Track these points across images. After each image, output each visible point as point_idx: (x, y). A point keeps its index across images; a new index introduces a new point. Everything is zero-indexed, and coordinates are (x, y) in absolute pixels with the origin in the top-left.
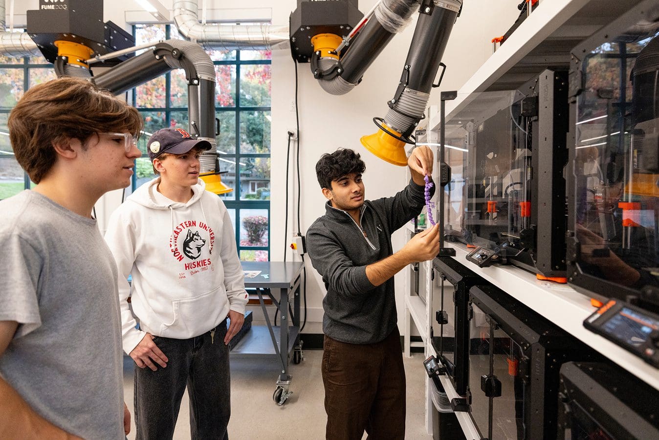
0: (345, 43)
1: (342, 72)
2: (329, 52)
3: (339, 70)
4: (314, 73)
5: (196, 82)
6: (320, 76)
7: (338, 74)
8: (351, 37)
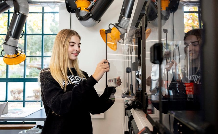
0: (92, 4)
1: (92, 15)
2: (85, 8)
3: (91, 15)
4: (77, 17)
5: (17, 13)
6: (81, 19)
7: (90, 17)
8: (94, 2)
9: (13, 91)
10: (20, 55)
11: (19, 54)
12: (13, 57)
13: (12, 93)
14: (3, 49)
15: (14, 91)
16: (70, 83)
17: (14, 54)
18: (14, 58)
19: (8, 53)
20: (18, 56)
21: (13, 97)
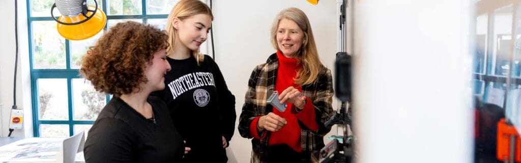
9: (86, 92)
10: (95, 16)
11: (92, 13)
12: (78, 21)
13: (86, 98)
14: (53, 3)
15: (89, 92)
16: (187, 90)
17: (80, 14)
18: (81, 24)
19: (67, 14)
20: (88, 18)
21: (89, 106)
